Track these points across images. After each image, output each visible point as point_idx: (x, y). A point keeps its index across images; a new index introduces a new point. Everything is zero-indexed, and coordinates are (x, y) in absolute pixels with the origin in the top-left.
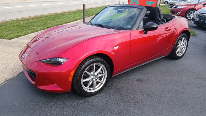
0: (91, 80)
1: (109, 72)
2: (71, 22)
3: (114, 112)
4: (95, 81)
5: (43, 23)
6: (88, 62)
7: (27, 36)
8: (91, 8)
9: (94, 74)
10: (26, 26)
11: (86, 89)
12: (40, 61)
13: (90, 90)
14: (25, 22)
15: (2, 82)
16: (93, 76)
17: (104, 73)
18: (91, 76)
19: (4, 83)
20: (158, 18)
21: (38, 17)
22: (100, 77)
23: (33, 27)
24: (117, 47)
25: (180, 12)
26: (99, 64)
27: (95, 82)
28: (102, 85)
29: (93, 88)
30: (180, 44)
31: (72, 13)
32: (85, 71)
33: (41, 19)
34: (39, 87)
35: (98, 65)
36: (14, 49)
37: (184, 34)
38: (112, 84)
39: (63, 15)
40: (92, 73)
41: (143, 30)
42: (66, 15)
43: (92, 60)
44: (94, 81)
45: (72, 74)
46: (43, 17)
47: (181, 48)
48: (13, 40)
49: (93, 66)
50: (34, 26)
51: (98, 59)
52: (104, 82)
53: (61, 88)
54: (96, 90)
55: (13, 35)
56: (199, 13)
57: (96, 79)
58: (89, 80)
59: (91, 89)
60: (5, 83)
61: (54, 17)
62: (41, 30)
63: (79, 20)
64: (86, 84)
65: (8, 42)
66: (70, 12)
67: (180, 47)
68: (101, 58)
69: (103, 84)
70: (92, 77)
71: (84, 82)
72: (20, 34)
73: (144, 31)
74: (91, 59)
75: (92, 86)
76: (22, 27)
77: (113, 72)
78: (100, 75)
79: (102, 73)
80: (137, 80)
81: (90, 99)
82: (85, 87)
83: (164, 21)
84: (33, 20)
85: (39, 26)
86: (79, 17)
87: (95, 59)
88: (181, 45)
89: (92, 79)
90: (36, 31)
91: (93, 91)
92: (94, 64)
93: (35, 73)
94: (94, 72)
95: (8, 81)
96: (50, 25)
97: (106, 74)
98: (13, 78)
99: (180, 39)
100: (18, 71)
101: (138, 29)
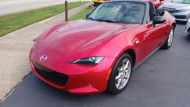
2: (44, 20)
5: (16, 22)
7: (7, 36)
8: (56, 6)
9: (123, 70)
15: (9, 91)
19: (11, 91)
21: (8, 16)
23: (8, 27)
24: (138, 41)
26: (127, 59)
28: (127, 80)
31: (40, 11)
32: (118, 68)
33: (11, 17)
37: (173, 26)
39: (31, 13)
40: (121, 69)
42: (35, 13)
43: (124, 55)
45: (109, 72)
46: (13, 16)
50: (8, 25)
52: (128, 77)
53: (97, 89)
56: (163, 7)
58: (120, 77)
60: (13, 91)
62: (18, 29)
63: (52, 17)
66: (38, 10)
70: (122, 73)
73: (153, 25)
80: (150, 72)
82: (116, 85)
84: (4, 19)
90: (14, 31)
91: (121, 87)
92: (124, 60)
93: (67, 76)
94: (123, 69)
95: (15, 89)
96: (25, 23)
97: (130, 69)
98: (18, 84)
99: (170, 31)
100: (20, 75)
101: (147, 23)
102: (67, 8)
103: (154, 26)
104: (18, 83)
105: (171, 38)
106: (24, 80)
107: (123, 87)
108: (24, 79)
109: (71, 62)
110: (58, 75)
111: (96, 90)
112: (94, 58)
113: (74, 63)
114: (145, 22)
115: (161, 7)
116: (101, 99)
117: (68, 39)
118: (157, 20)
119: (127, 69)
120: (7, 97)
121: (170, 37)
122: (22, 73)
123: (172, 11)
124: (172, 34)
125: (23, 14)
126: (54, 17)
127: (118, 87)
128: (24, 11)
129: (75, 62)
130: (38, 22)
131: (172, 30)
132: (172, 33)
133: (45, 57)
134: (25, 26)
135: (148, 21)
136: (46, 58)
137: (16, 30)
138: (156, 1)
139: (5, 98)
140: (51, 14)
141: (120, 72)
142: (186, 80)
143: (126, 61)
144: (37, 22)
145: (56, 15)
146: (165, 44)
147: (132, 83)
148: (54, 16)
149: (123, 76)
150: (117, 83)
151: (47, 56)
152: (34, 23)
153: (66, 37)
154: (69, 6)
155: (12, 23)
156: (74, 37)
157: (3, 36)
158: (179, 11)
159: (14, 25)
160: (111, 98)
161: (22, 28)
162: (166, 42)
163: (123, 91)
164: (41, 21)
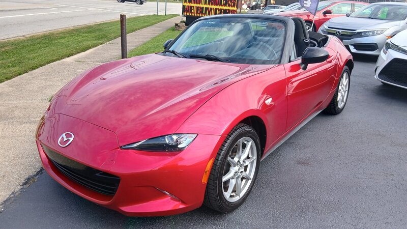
0: (235, 175)
2: (76, 54)
5: (13, 59)
6: (232, 136)
8: (104, 24)
9: (239, 161)
11: (228, 196)
13: (231, 196)
16: (237, 165)
17: (250, 156)
18: (235, 166)
20: (303, 40)
24: (270, 100)
26: (247, 138)
27: (240, 179)
28: (250, 182)
31: (69, 35)
32: (228, 157)
33: (3, 50)
37: (346, 67)
39: (49, 39)
40: (236, 159)
42: (56, 39)
44: (239, 177)
45: (209, 167)
46: (6, 46)
52: (252, 177)
53: (183, 202)
54: (242, 194)
56: (329, 27)
57: (242, 172)
58: (232, 176)
59: (232, 194)
61: (32, 45)
62: (17, 76)
63: (93, 49)
66: (63, 33)
69: (250, 179)
70: (237, 168)
71: (224, 183)
73: (303, 65)
74: (237, 130)
77: (263, 151)
80: (299, 163)
82: (226, 193)
86: (89, 42)
89: (236, 172)
90: (7, 79)
91: (236, 199)
92: (241, 140)
93: (118, 177)
94: (240, 158)
95: (4, 206)
96: (33, 62)
97: (255, 158)
98: (12, 196)
99: (342, 76)
100: (16, 176)
101: (290, 61)
102: (124, 30)
103: (305, 68)
104: (13, 193)
105: (345, 92)
106: (25, 186)
107: (239, 197)
108: (25, 184)
109: (125, 146)
110: (97, 174)
111: (182, 206)
112: (175, 137)
113: (133, 148)
114: (285, 59)
115: (326, 27)
116: (192, 224)
117: (126, 97)
118: (310, 55)
119: (248, 158)
121: (342, 91)
122: (21, 172)
123: (349, 34)
124: (345, 84)
125: (30, 43)
126: (98, 49)
127: (228, 198)
128: (32, 37)
129: (135, 145)
130: (61, 59)
131: (345, 75)
132: (345, 81)
133: (68, 136)
134: (33, 69)
135: (292, 58)
136: (71, 139)
137: (12, 77)
138: (315, 15)
140: (92, 42)
141: (232, 165)
142: (373, 180)
143: (246, 141)
144: (59, 60)
145: (102, 44)
146: (330, 103)
147: (262, 188)
148: (98, 45)
149: (239, 174)
150: (226, 189)
151: (73, 135)
152: (53, 61)
153: (121, 92)
154: (128, 26)
155: (4, 61)
156: (140, 91)
158: (363, 34)
159: (9, 67)
160: (215, 222)
161: (25, 72)
162: (334, 101)
163: (242, 207)
164: (69, 57)
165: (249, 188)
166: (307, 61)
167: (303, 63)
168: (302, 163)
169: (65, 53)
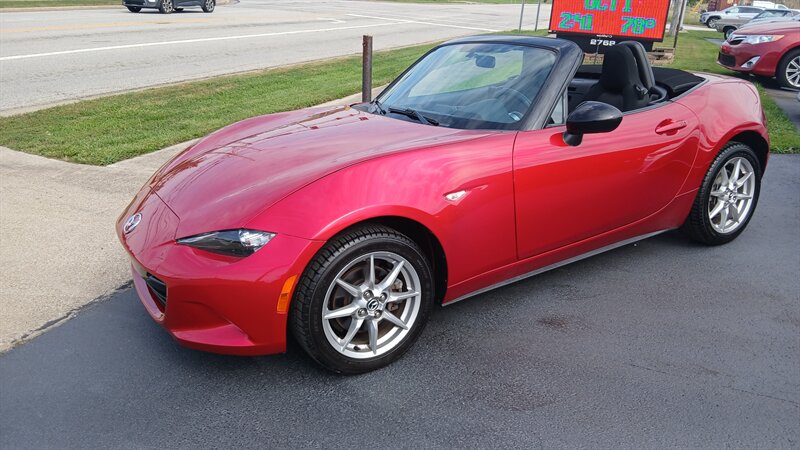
0: (360, 315)
1: (428, 286)
2: (324, 102)
3: (438, 432)
4: (375, 317)
5: (223, 106)
6: (347, 246)
9: (370, 291)
10: (162, 118)
11: (342, 345)
12: (181, 239)
13: (356, 349)
14: (160, 103)
15: (60, 315)
16: (366, 298)
17: (409, 288)
18: (360, 298)
19: (64, 317)
20: (635, 86)
21: (207, 85)
22: (394, 303)
23: (186, 122)
24: (461, 194)
25: (754, 61)
26: (390, 254)
27: (375, 323)
28: (404, 333)
29: (368, 343)
30: (724, 184)
31: (333, 69)
32: (337, 280)
33: (218, 90)
34: (177, 334)
35: (389, 260)
36: (114, 200)
37: (741, 147)
38: (443, 334)
39: (298, 75)
40: (364, 288)
41: (564, 129)
42: (308, 76)
43: (362, 239)
44: (371, 318)
45: (288, 287)
46: (221, 85)
47: (732, 201)
48: (112, 165)
49: (366, 263)
50: (191, 117)
51: (385, 235)
52: (410, 325)
53: (250, 338)
54: (380, 352)
55: (114, 148)
57: (380, 312)
58: (354, 314)
59: (359, 346)
60: (70, 316)
61: (265, 84)
64: (341, 327)
65: (94, 173)
66: (327, 65)
67: (727, 196)
68: (396, 235)
69: (406, 329)
70: (364, 302)
71: (332, 321)
72: (139, 146)
73: (570, 136)
74: (358, 237)
75: (363, 336)
76: (146, 118)
77: (445, 285)
78: (393, 298)
79: (405, 289)
80: (543, 321)
81: (354, 383)
82: (339, 340)
83: (657, 96)
84: (190, 96)
85: (209, 118)
87: (374, 236)
88: (731, 187)
89: (365, 310)
91: (367, 355)
92: (371, 255)
93: (164, 283)
94: (372, 287)
95: (79, 312)
97: (414, 294)
98: (97, 300)
100: (118, 276)
101: (546, 128)
104: (100, 298)
106: (120, 291)
107: (375, 353)
108: (123, 287)
113: (190, 244)
120: (43, 330)
124: (740, 183)
125: (265, 80)
127: (342, 348)
132: (737, 176)
136: (136, 223)
139: (39, 332)
149: (372, 314)
151: (140, 217)
157: (152, 151)
165: (400, 342)
166: (577, 128)
167: (568, 132)
168: (551, 322)
169: (304, 100)
